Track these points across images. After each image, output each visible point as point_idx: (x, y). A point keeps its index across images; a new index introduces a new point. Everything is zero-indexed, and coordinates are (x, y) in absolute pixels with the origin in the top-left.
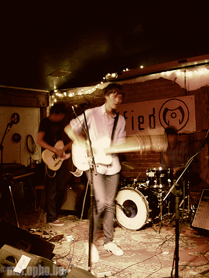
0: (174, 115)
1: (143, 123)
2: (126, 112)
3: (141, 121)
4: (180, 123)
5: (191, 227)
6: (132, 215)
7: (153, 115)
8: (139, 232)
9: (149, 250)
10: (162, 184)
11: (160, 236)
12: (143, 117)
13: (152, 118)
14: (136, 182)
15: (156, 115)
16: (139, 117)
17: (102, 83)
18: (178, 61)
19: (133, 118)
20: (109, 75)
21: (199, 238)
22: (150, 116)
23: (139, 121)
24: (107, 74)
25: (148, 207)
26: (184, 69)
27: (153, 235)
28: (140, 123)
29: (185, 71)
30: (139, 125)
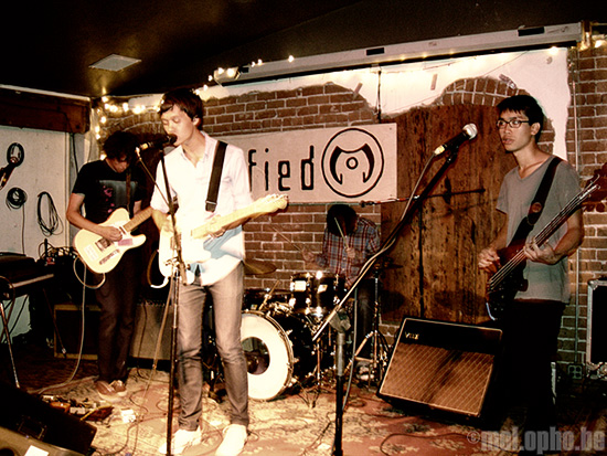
0: (352, 163)
1: (288, 175)
2: (255, 151)
3: (284, 172)
4: (365, 180)
5: (379, 395)
6: (259, 369)
7: (309, 161)
8: (272, 404)
9: (289, 441)
10: (322, 307)
11: (315, 412)
12: (287, 163)
13: (307, 166)
14: (269, 301)
15: (316, 161)
16: (281, 164)
17: (205, 86)
18: (365, 50)
19: (267, 164)
20: (221, 71)
21: (395, 418)
22: (304, 162)
23: (280, 172)
24: (217, 69)
25: (292, 354)
26: (378, 69)
27: (300, 412)
28: (282, 176)
29: (380, 73)
30: (280, 180)
